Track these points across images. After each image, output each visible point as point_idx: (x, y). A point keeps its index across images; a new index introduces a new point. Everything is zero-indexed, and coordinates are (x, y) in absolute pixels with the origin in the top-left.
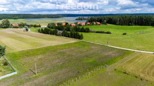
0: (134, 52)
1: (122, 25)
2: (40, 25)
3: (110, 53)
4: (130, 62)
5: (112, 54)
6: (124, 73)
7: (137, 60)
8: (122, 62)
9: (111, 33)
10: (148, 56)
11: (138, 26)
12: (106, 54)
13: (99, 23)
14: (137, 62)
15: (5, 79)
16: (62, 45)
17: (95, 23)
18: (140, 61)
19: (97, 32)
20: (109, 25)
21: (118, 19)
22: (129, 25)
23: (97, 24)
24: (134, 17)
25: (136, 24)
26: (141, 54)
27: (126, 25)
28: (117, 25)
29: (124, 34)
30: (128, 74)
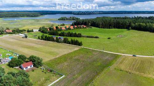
0: (121, 55)
2: (32, 30)
5: (109, 58)
6: (120, 70)
8: (117, 64)
9: (99, 38)
10: (130, 58)
11: (116, 29)
12: (105, 58)
13: (85, 26)
14: (125, 62)
19: (87, 37)
20: (93, 28)
22: (110, 28)
25: (115, 27)
27: (107, 28)
29: (109, 38)
30: (122, 71)
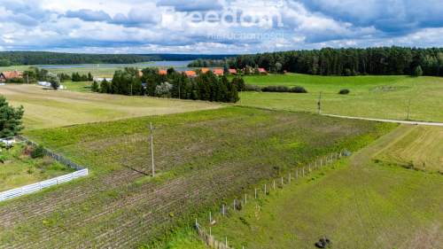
0: (399, 124)
1: (325, 74)
2: (89, 75)
3: (336, 128)
4: (403, 144)
5: (344, 131)
6: (404, 166)
7: (418, 141)
8: (382, 146)
12: (327, 131)
13: (262, 70)
14: (421, 144)
15: (53, 189)
16: (186, 115)
17: (251, 70)
18: (428, 142)
19: (265, 90)
21: (316, 59)
22: (345, 74)
23: (257, 73)
24: (357, 54)
25: (362, 71)
26: (421, 128)
27: (337, 74)
28: (311, 73)
29: (342, 92)
30: (416, 169)
